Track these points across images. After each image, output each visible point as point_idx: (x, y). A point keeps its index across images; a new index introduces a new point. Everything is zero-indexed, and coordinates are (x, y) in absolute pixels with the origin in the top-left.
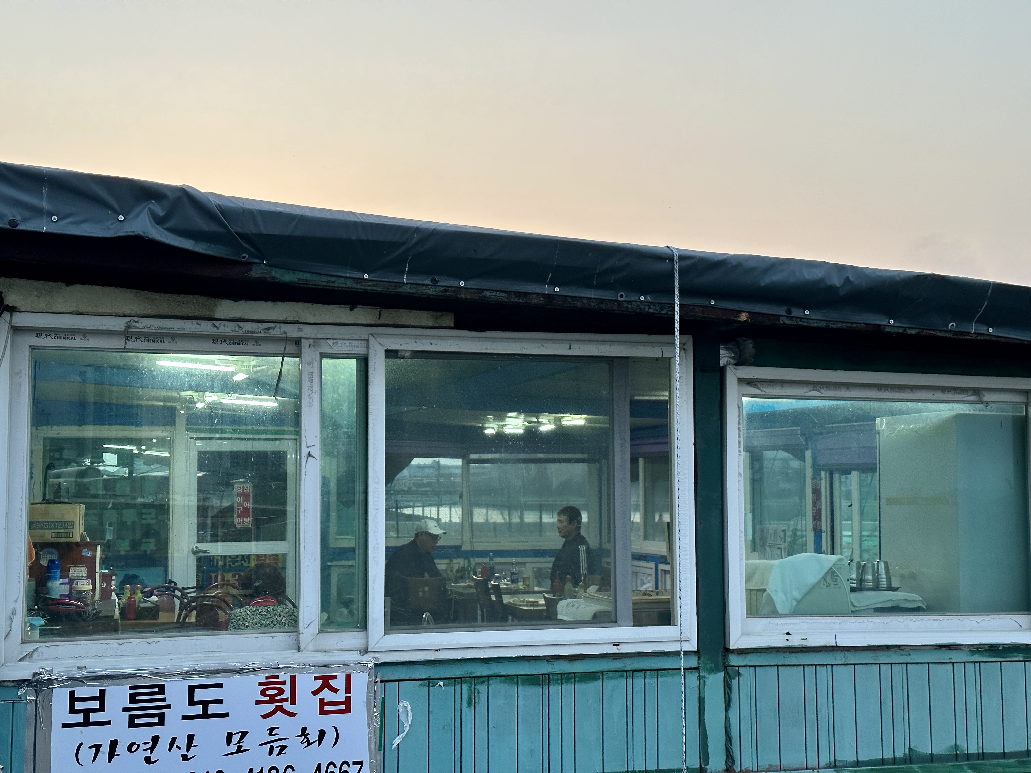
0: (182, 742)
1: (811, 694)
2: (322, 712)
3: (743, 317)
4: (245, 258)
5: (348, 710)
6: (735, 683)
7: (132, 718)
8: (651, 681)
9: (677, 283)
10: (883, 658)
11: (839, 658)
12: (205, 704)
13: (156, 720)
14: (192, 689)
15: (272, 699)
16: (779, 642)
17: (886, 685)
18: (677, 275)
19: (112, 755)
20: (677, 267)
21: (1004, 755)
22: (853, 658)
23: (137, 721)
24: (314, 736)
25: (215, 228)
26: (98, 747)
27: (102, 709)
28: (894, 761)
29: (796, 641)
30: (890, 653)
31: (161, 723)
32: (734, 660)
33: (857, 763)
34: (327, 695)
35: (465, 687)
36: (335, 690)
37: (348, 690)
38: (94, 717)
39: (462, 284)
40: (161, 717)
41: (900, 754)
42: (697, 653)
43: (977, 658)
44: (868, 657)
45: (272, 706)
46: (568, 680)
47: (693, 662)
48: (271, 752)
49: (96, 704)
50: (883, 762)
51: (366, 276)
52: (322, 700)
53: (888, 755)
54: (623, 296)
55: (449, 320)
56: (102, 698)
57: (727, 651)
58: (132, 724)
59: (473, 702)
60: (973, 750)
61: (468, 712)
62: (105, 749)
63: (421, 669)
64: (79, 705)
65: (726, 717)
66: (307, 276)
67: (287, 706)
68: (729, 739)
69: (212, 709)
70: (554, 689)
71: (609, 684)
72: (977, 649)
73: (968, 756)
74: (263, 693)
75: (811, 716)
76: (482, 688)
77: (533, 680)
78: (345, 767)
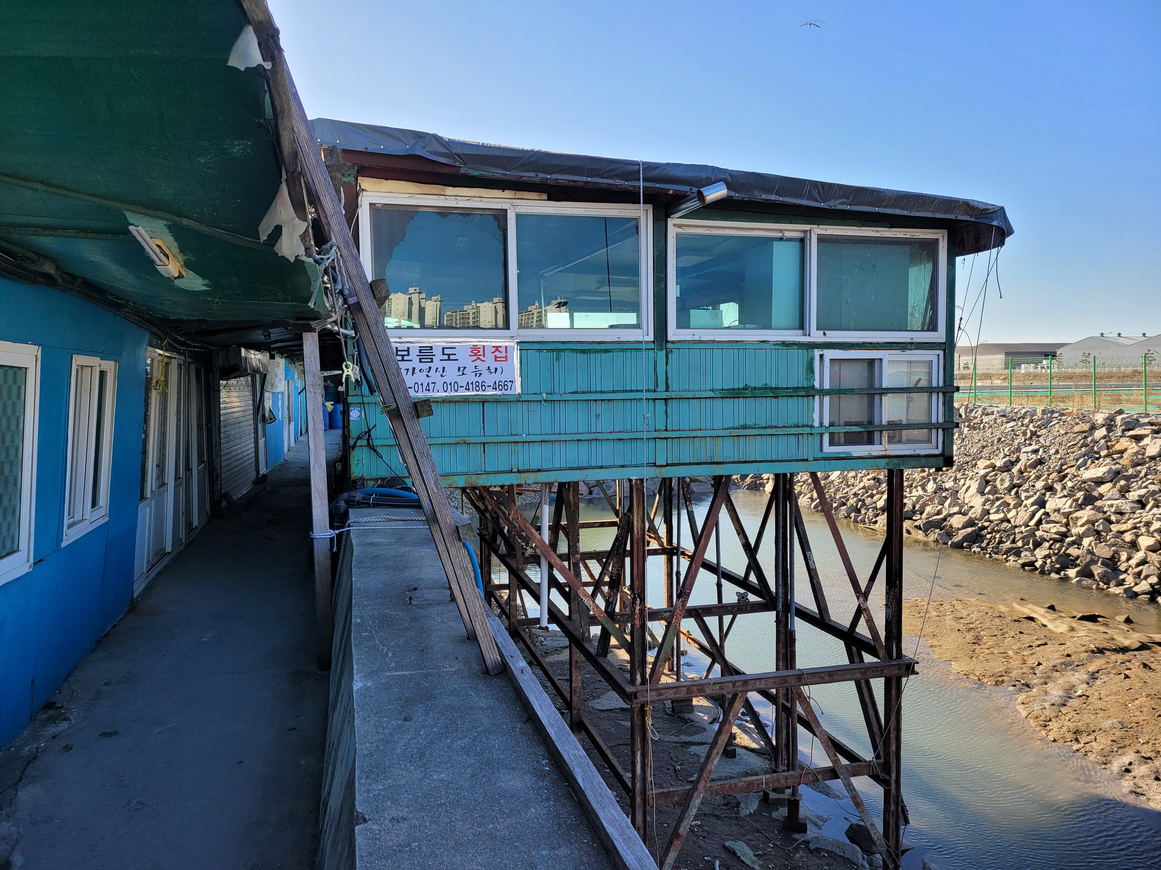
0: (440, 369)
1: (703, 360)
2: (496, 360)
3: (671, 192)
4: (458, 164)
5: (506, 360)
6: (670, 355)
7: (420, 359)
8: (634, 353)
9: (641, 176)
10: (735, 346)
11: (716, 346)
12: (449, 355)
13: (430, 360)
14: (443, 349)
15: (475, 355)
16: (690, 338)
17: (736, 358)
18: (641, 172)
19: (413, 373)
20: (641, 169)
21: (787, 388)
22: (721, 346)
23: (423, 360)
24: (493, 370)
25: (446, 151)
26: (408, 370)
27: (408, 355)
28: (739, 389)
29: (696, 338)
30: (738, 344)
31: (432, 361)
32: (669, 346)
33: (722, 390)
34: (497, 353)
35: (555, 353)
36: (501, 352)
37: (506, 352)
38: (406, 358)
39: (549, 176)
40: (432, 359)
41: (741, 386)
42: (654, 342)
43: (777, 347)
44: (728, 346)
45: (476, 357)
46: (598, 352)
47: (652, 346)
48: (476, 375)
49: (406, 353)
50: (734, 389)
51: (508, 173)
52: (495, 356)
53: (736, 387)
54: (619, 182)
55: (545, 196)
56: (408, 350)
57: (667, 341)
58: (421, 362)
59: (558, 359)
60: (773, 386)
61: (556, 364)
62: (411, 371)
63: (536, 345)
64: (399, 353)
65: (666, 369)
66: (483, 173)
67: (481, 357)
68: (667, 378)
69: (452, 357)
70: (592, 355)
71: (616, 354)
72: (776, 344)
73: (771, 388)
74: (472, 352)
75: (703, 370)
76: (562, 354)
77: (583, 351)
78: (506, 383)
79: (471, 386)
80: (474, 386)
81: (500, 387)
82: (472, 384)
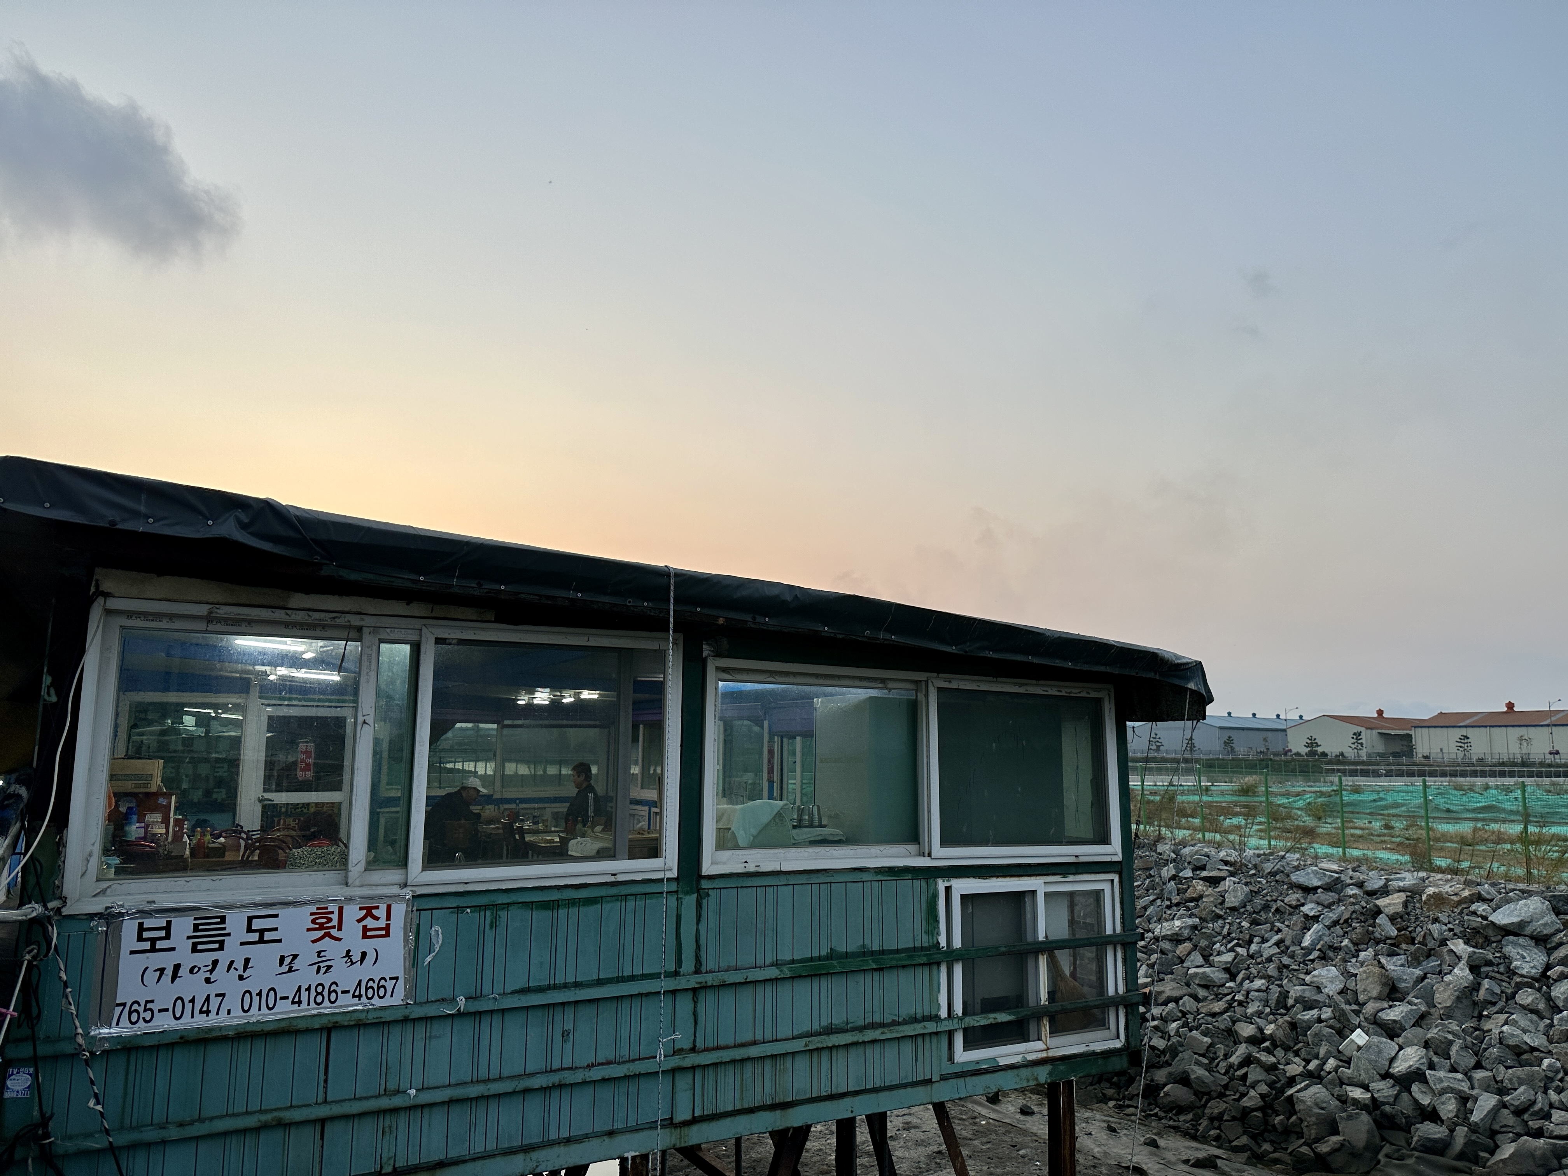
0: (240, 965)
1: (761, 909)
2: (365, 936)
3: (721, 621)
4: (318, 559)
5: (387, 935)
6: (705, 902)
7: (195, 945)
8: (640, 903)
9: (672, 594)
10: (814, 879)
11: (783, 880)
12: (261, 932)
13: (217, 946)
14: (250, 919)
15: (321, 927)
16: (739, 868)
17: (815, 900)
18: (672, 588)
19: (174, 977)
20: (672, 581)
21: (898, 952)
22: (792, 880)
23: (199, 947)
24: (357, 957)
25: (291, 533)
26: (162, 971)
27: (167, 937)
28: (820, 958)
29: (751, 868)
30: (819, 875)
31: (221, 948)
32: (705, 884)
33: (793, 961)
34: (370, 922)
35: (488, 913)
36: (377, 919)
37: (388, 918)
38: (160, 945)
39: (503, 587)
40: (221, 943)
41: (824, 953)
42: (676, 879)
43: (880, 877)
44: (803, 879)
45: (321, 933)
46: (574, 904)
47: (674, 887)
48: (318, 971)
49: (162, 933)
50: (811, 959)
51: (422, 578)
52: (365, 927)
53: (816, 954)
54: (630, 602)
55: (491, 616)
56: (168, 928)
57: (701, 877)
58: (194, 950)
59: (494, 925)
60: (876, 948)
61: (490, 934)
62: (169, 972)
63: (452, 899)
64: (146, 935)
65: (697, 929)
67: (334, 932)
68: (698, 947)
69: (268, 936)
70: (562, 912)
71: (607, 907)
72: (880, 871)
73: (872, 953)
74: (313, 922)
75: (760, 926)
76: (503, 914)
77: (545, 905)
78: (382, 982)
79: (304, 995)
80: (313, 994)
81: (370, 992)
82: (308, 989)
